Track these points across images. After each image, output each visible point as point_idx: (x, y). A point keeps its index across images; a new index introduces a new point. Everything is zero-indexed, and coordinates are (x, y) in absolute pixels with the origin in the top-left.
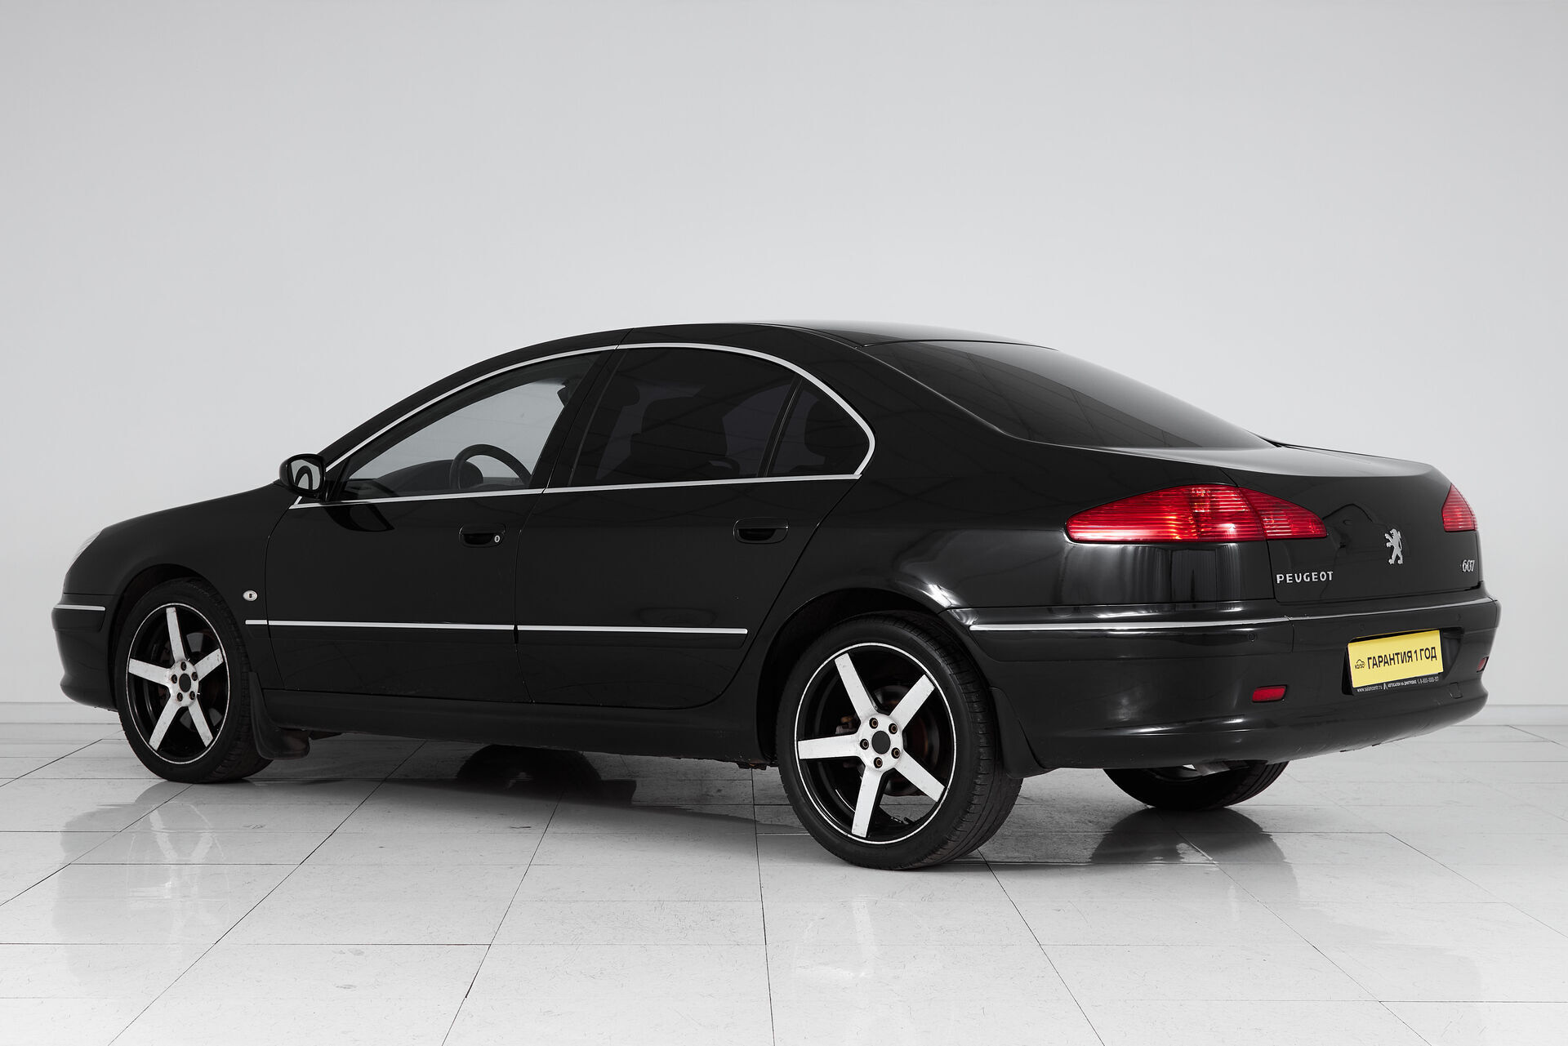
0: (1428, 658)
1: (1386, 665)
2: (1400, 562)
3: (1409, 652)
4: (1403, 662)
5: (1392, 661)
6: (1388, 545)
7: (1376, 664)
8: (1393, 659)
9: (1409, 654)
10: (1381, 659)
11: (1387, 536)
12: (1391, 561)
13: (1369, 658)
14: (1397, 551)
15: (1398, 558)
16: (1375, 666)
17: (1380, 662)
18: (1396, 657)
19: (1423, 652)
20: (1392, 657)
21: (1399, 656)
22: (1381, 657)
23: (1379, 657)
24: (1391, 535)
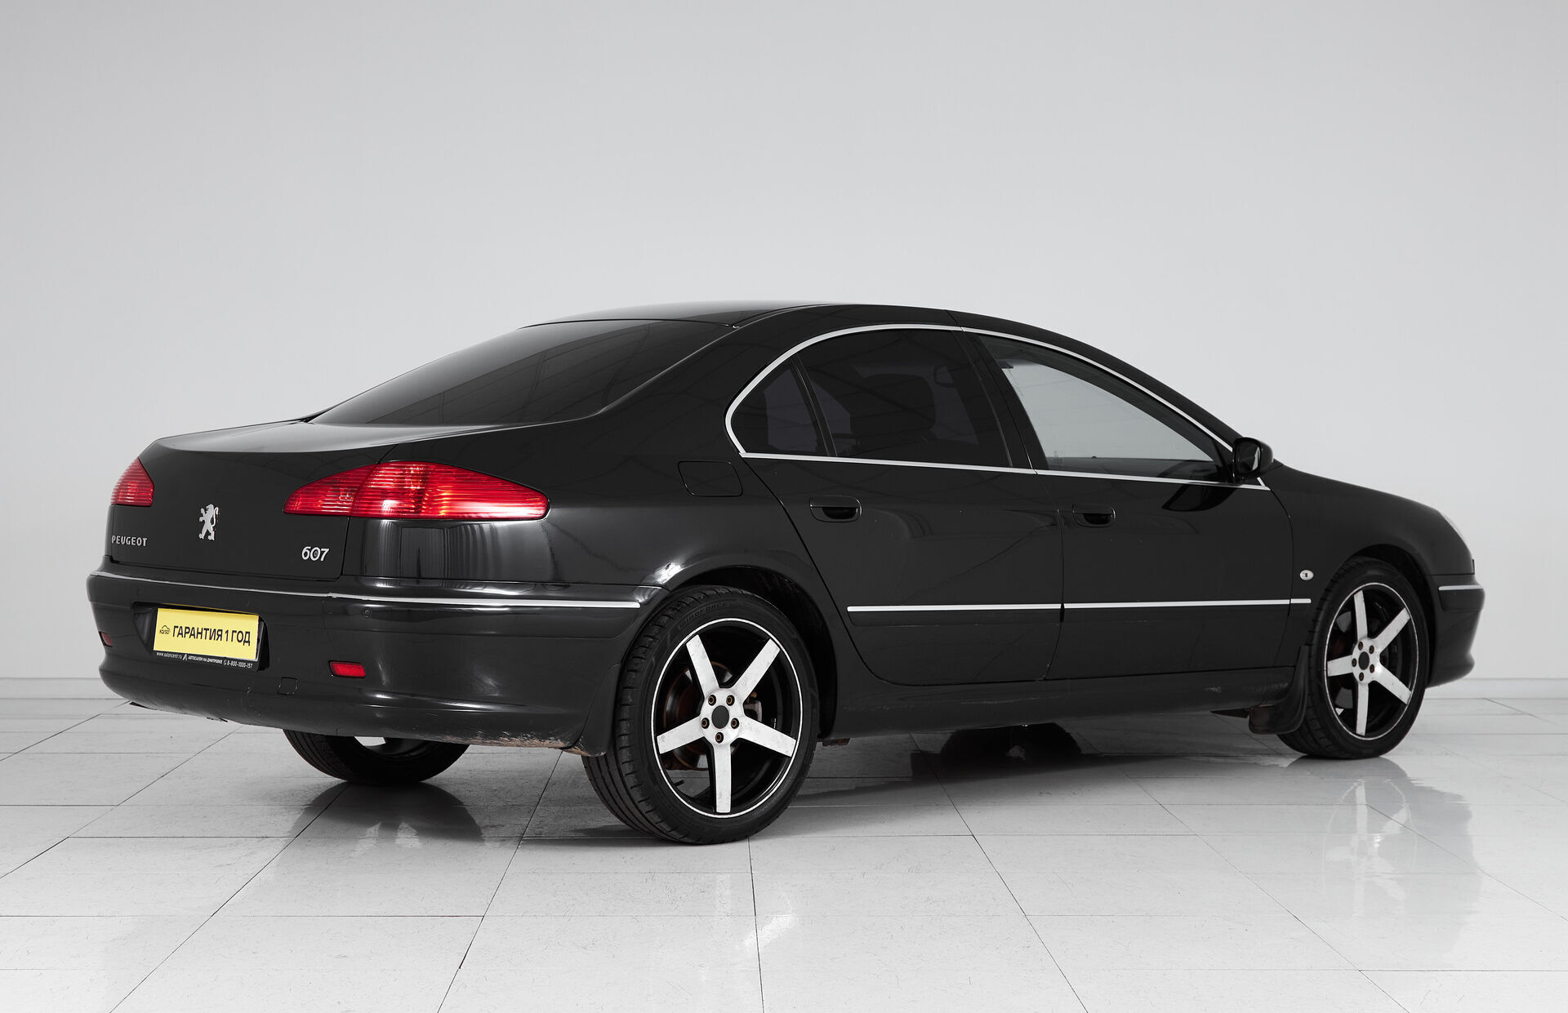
0: (239, 641)
1: (192, 637)
2: (211, 537)
3: (219, 630)
4: (211, 639)
5: (199, 635)
6: (201, 519)
7: (182, 634)
8: (201, 633)
9: (220, 633)
10: (187, 630)
11: (203, 511)
12: (202, 536)
13: (176, 627)
14: (209, 527)
15: (208, 533)
16: (180, 636)
17: (186, 633)
18: (204, 632)
19: (235, 634)
20: (200, 631)
21: (208, 632)
22: (188, 628)
23: (186, 628)
24: (206, 510)
